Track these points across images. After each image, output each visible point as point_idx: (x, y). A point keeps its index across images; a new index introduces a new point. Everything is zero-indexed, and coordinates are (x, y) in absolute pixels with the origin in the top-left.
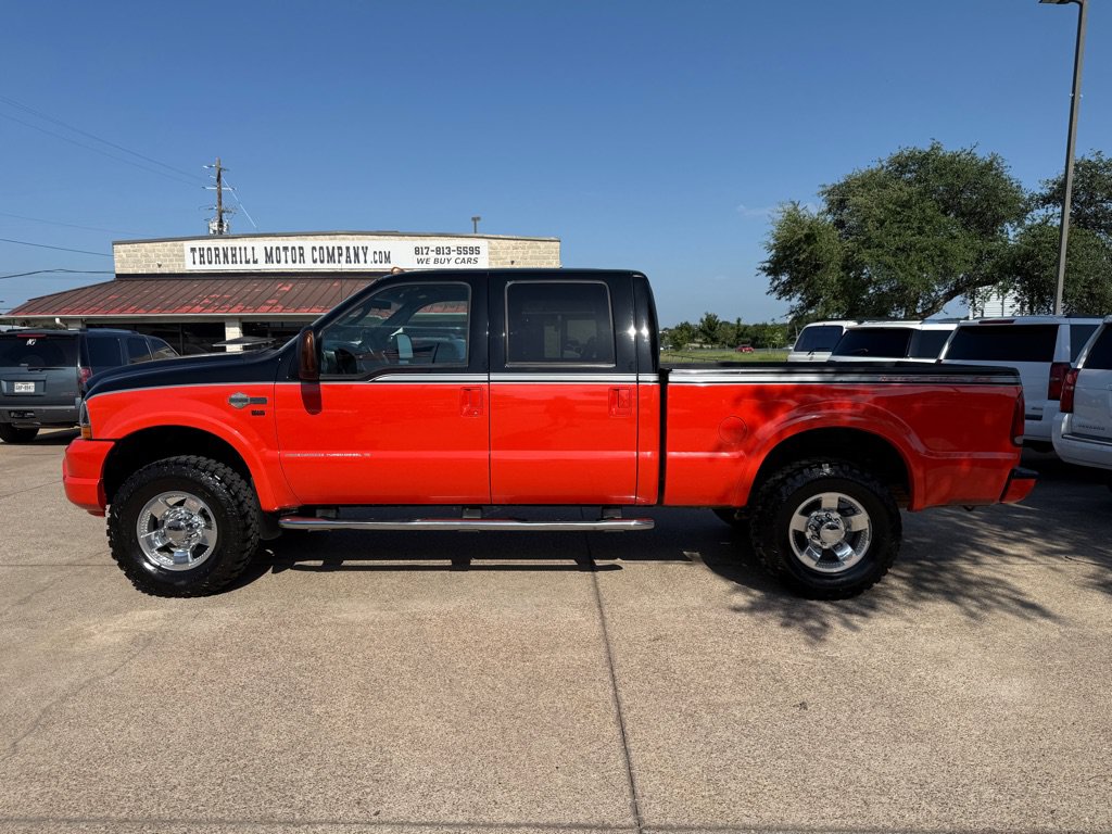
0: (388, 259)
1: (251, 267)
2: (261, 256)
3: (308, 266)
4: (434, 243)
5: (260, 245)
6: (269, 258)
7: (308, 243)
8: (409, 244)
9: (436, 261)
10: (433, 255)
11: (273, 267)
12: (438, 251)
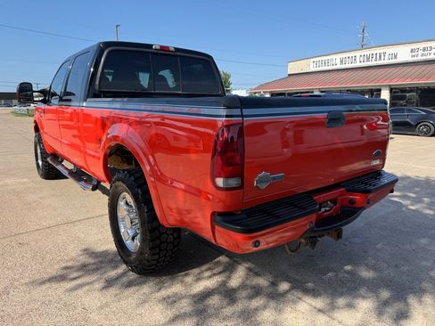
0: (396, 57)
1: (334, 67)
2: (338, 62)
3: (358, 64)
4: (421, 46)
5: (338, 57)
6: (341, 62)
7: (358, 54)
8: (408, 48)
9: (422, 55)
10: (420, 52)
11: (343, 66)
12: (424, 49)
